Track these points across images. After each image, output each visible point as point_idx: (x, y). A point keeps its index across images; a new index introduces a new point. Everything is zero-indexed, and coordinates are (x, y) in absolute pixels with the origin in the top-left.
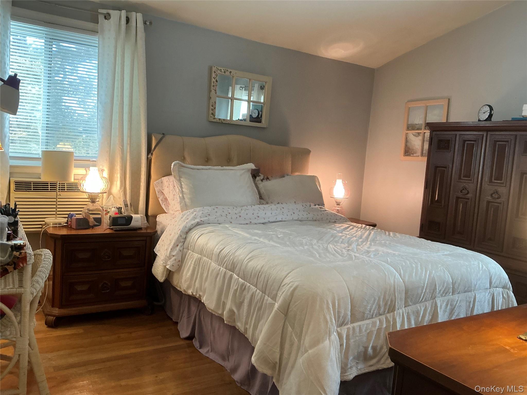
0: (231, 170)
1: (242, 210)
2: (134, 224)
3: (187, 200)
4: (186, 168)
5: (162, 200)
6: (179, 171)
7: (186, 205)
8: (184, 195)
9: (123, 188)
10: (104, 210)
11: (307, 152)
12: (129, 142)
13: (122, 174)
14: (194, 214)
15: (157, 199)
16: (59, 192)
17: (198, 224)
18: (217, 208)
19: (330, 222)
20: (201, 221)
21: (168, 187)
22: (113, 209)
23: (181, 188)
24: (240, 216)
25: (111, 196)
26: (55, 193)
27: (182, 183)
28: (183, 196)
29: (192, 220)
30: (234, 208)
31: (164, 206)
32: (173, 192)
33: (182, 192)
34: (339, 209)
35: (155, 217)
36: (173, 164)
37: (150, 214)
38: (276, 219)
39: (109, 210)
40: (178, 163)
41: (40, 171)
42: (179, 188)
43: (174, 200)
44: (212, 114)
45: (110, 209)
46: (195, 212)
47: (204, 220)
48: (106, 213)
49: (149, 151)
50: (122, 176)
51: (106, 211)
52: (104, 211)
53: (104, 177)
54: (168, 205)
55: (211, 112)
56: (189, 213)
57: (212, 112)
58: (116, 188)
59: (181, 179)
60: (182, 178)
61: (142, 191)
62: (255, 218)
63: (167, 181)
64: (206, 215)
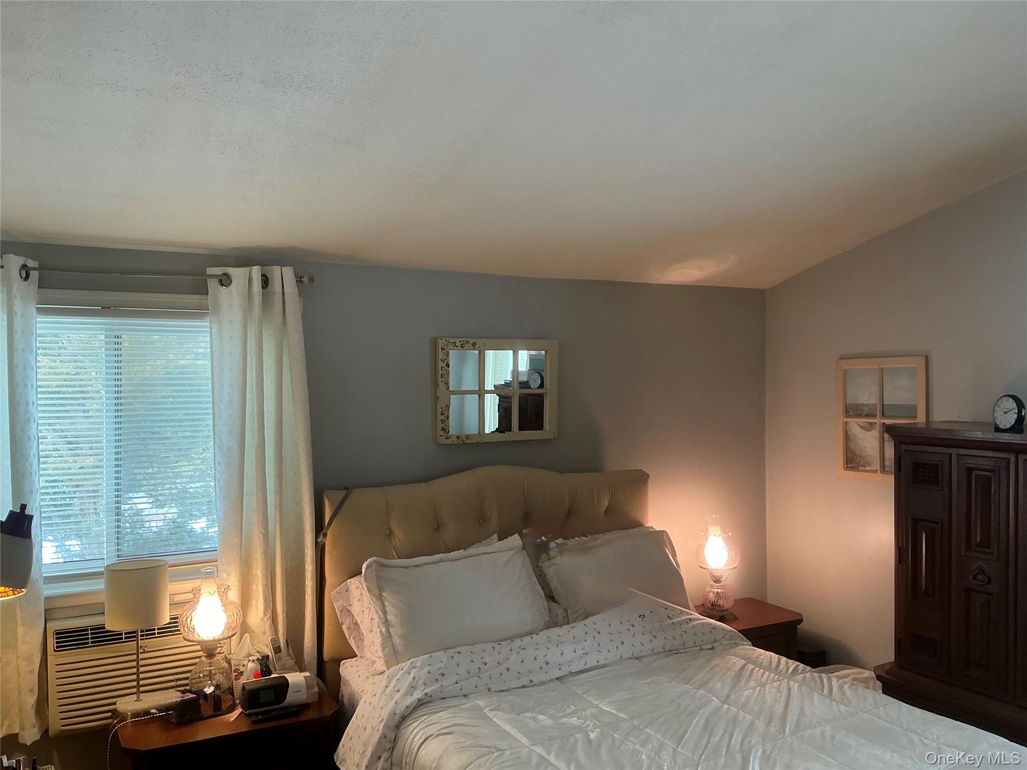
0: (485, 553)
1: (511, 650)
2: (291, 698)
3: (397, 640)
4: (393, 567)
5: (348, 629)
6: (379, 577)
7: (395, 652)
8: (391, 630)
9: (270, 612)
10: (233, 669)
11: (639, 480)
12: (278, 518)
13: (267, 585)
14: (412, 676)
15: (338, 625)
16: (141, 640)
17: (420, 704)
18: (459, 653)
19: (701, 649)
20: (426, 694)
21: (359, 600)
22: (251, 665)
23: (383, 613)
24: (508, 670)
25: (247, 635)
26: (135, 642)
27: (386, 603)
28: (388, 632)
29: (405, 695)
30: (494, 648)
31: (352, 641)
32: (370, 612)
33: (386, 623)
34: (719, 590)
35: (337, 662)
36: (364, 566)
37: (326, 656)
38: (586, 664)
39: (242, 669)
40: (375, 561)
41: (103, 598)
42: (381, 613)
43: (371, 632)
44: (443, 429)
45: (244, 666)
46: (414, 671)
47: (431, 691)
48: (236, 675)
49: (320, 527)
50: (267, 587)
51: (236, 671)
52: (233, 673)
53: (232, 603)
54: (360, 638)
55: (440, 425)
56: (401, 673)
57: (443, 425)
58: (257, 615)
59: (383, 594)
60: (384, 591)
61: (308, 611)
62: (541, 668)
63: (357, 588)
64: (437, 678)
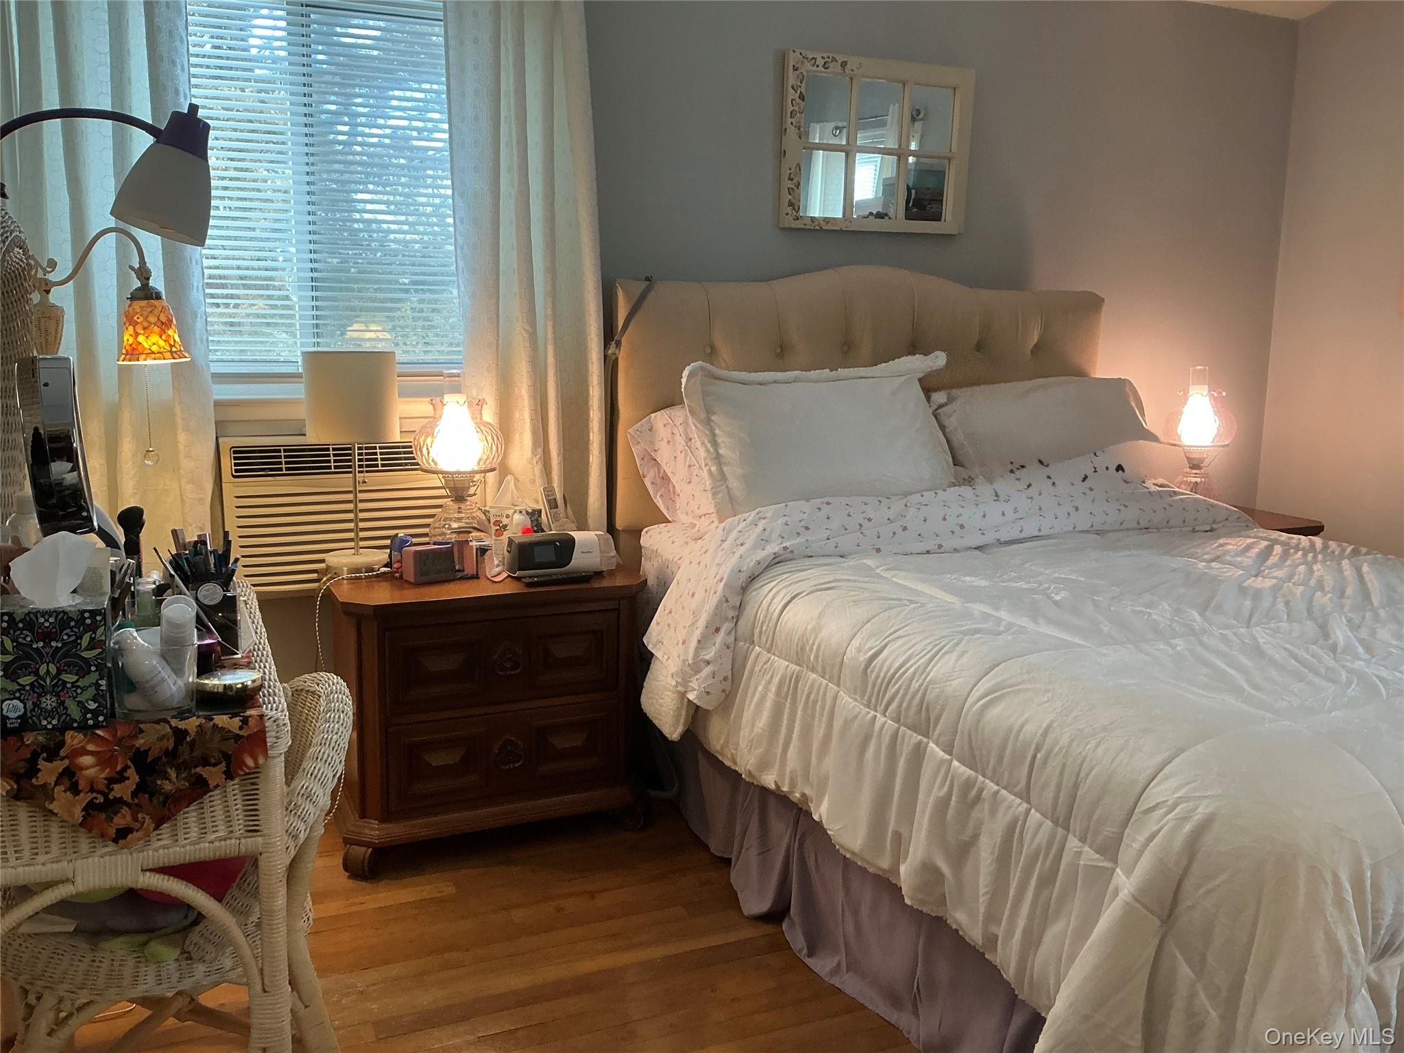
0: (861, 378)
1: (906, 505)
2: (580, 561)
3: (734, 483)
4: (724, 380)
5: (653, 483)
6: (706, 394)
7: (731, 499)
8: (725, 469)
9: (540, 450)
10: (492, 521)
11: (1090, 305)
12: (549, 312)
13: (536, 410)
14: (760, 528)
15: (639, 479)
16: (359, 472)
17: (777, 561)
18: (828, 503)
19: (1194, 531)
20: (785, 548)
21: (669, 442)
22: (517, 517)
23: (712, 446)
24: (905, 529)
25: (509, 477)
26: (351, 475)
27: (717, 431)
28: (721, 471)
29: (755, 547)
30: (880, 501)
31: (660, 500)
32: (686, 457)
33: (718, 458)
34: (1199, 480)
35: (636, 533)
36: (686, 373)
37: (620, 523)
38: (1021, 531)
39: (505, 521)
40: (702, 368)
41: (301, 412)
42: (709, 445)
43: (690, 482)
44: (791, 204)
45: (508, 516)
46: (764, 521)
47: (792, 545)
48: (497, 530)
49: (610, 334)
50: (536, 414)
51: (497, 523)
52: (492, 525)
53: (487, 424)
54: (671, 495)
55: (787, 197)
56: (743, 524)
57: (790, 197)
58: (522, 455)
59: (713, 418)
60: (714, 413)
61: (595, 457)
62: (953, 532)
63: (665, 426)
64: (798, 531)
